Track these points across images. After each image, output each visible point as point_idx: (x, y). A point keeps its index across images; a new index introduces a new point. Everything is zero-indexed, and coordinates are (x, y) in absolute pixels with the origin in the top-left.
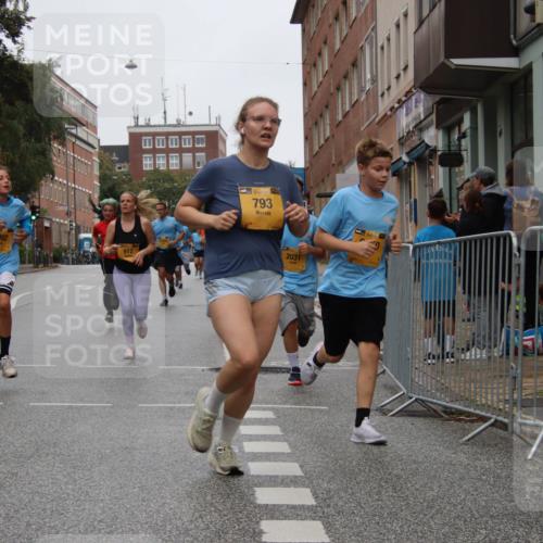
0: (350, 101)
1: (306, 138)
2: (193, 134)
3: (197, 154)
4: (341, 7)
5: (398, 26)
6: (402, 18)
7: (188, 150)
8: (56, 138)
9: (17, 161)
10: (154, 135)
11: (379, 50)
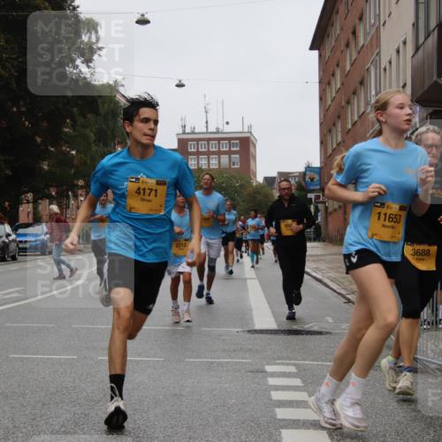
0: (358, 113)
1: (322, 143)
2: (230, 139)
3: (233, 156)
4: (351, 36)
5: (398, 52)
6: (402, 45)
7: (225, 153)
8: (119, 143)
9: (89, 161)
10: (198, 140)
11: (382, 70)
